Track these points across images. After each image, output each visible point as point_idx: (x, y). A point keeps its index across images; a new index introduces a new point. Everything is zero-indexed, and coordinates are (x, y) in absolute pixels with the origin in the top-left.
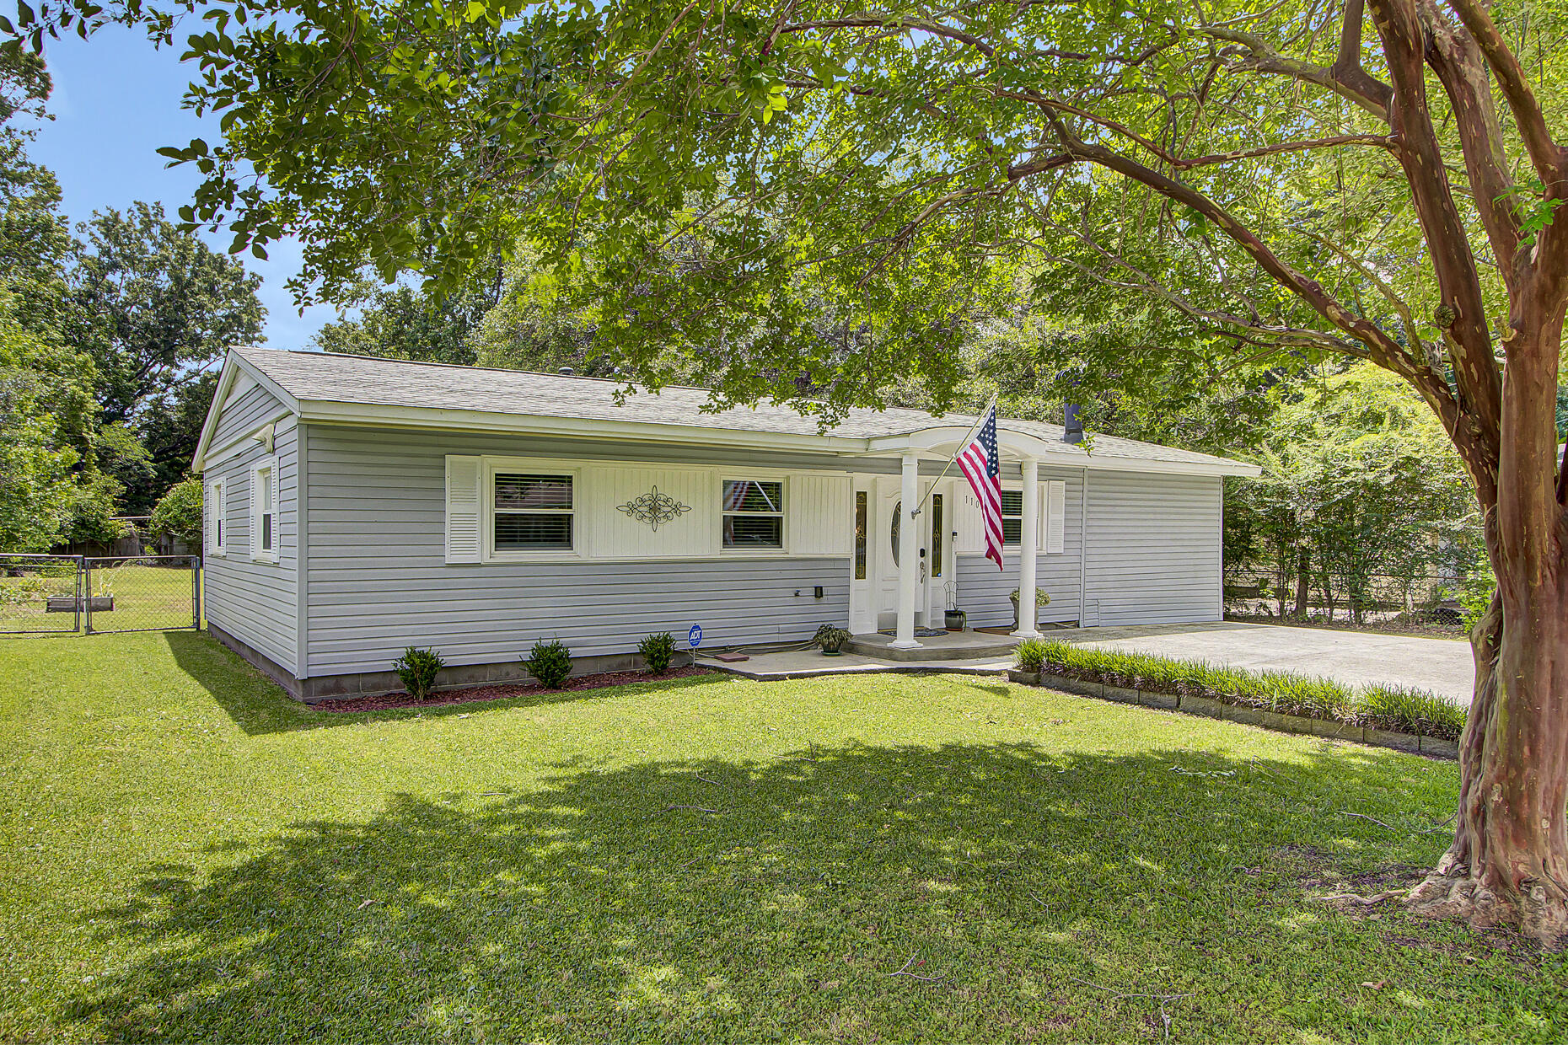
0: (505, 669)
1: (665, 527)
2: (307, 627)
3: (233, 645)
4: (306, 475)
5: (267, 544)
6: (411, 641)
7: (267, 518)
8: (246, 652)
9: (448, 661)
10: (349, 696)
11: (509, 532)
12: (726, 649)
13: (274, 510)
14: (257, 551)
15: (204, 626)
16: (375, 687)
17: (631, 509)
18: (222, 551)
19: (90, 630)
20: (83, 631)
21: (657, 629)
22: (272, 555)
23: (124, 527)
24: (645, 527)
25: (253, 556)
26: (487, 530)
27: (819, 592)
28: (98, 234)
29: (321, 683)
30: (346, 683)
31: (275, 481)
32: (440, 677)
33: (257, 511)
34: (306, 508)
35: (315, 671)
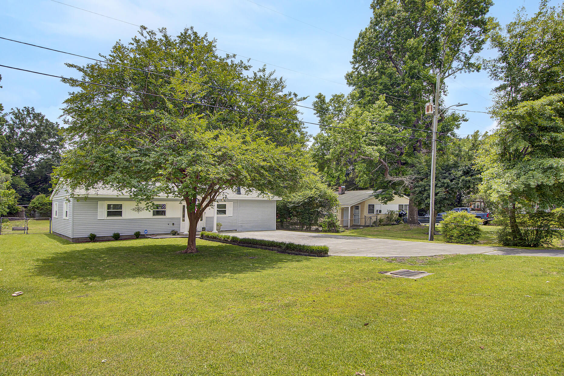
0: (108, 237)
1: (140, 213)
2: (73, 230)
3: (58, 235)
4: (74, 205)
5: (66, 216)
6: (91, 232)
7: (67, 211)
8: (62, 236)
9: (97, 236)
10: (80, 241)
11: (109, 214)
12: (153, 234)
13: (68, 210)
14: (64, 217)
15: (52, 232)
16: (85, 240)
17: (134, 209)
18: (57, 217)
19: (27, 233)
20: (26, 233)
21: (137, 231)
22: (67, 218)
23: (20, 208)
24: (137, 212)
25: (64, 218)
26: (106, 214)
27: (173, 224)
28: (13, 118)
29: (75, 239)
30: (79, 239)
31: (68, 205)
32: (95, 238)
33: (65, 210)
34: (74, 209)
35: (74, 237)
